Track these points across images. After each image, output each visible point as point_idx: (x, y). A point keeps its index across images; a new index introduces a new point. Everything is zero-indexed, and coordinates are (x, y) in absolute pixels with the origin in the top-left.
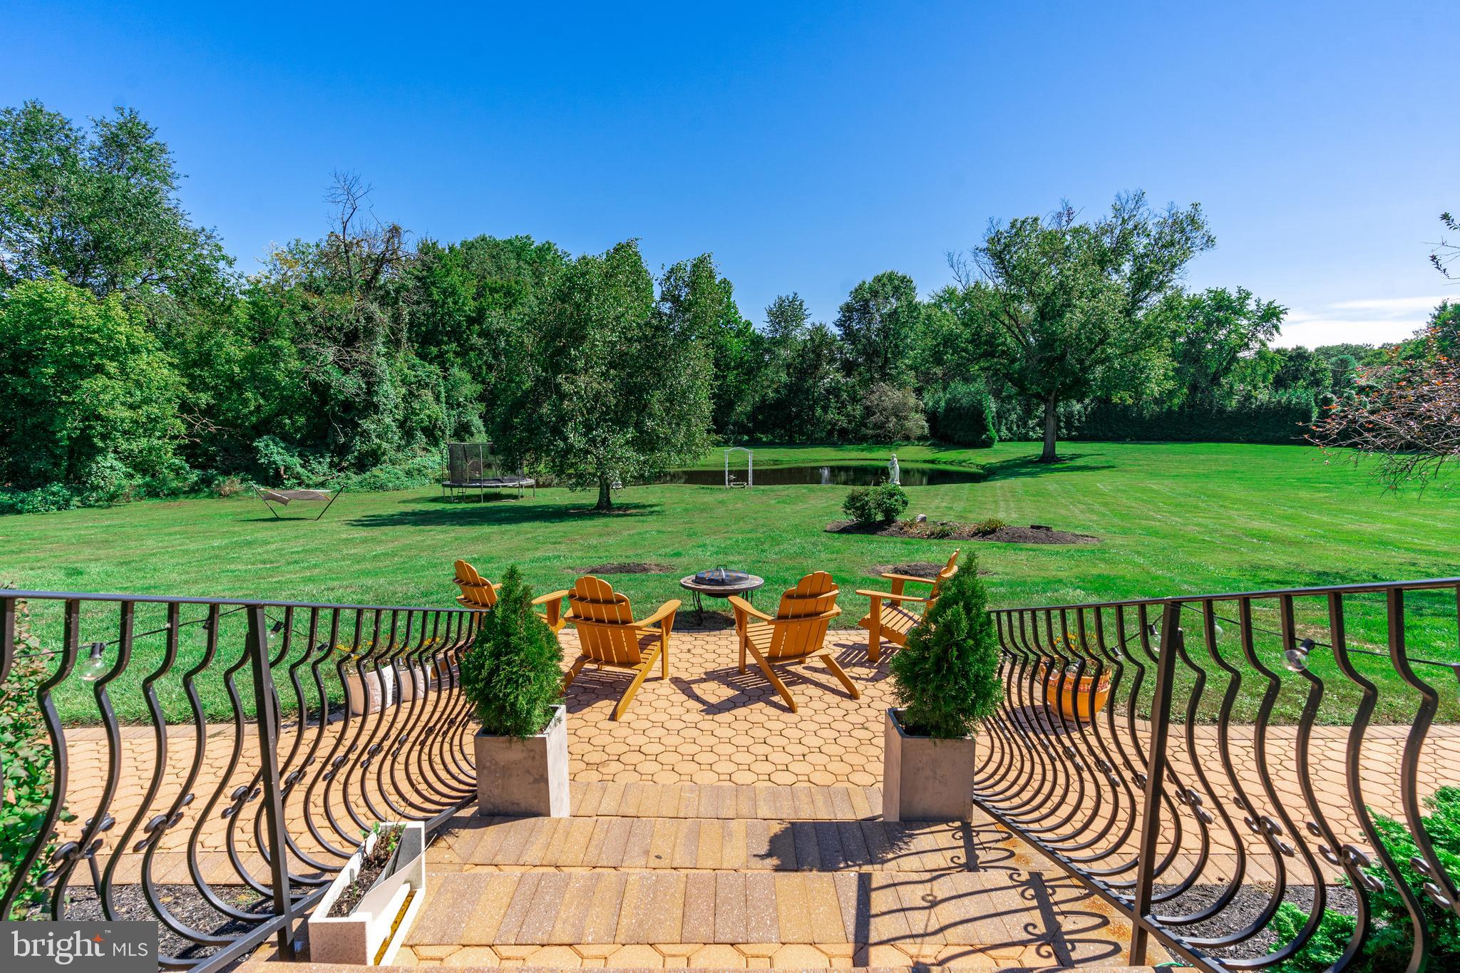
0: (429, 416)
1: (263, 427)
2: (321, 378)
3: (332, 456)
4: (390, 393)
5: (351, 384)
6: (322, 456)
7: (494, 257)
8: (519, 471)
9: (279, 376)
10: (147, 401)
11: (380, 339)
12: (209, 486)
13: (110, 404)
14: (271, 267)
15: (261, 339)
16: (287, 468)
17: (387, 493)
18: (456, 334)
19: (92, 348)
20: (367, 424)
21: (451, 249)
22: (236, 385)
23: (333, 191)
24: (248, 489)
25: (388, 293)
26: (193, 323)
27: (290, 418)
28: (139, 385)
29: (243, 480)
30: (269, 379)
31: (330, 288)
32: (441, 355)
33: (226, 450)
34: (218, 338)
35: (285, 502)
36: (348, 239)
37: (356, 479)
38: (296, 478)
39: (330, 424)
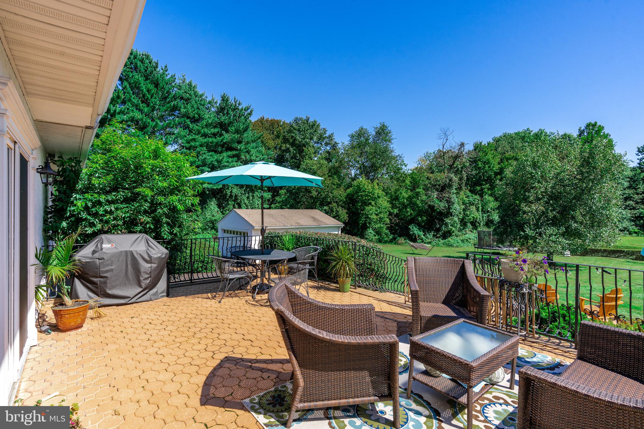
0: (473, 217)
1: (413, 221)
2: (432, 204)
3: (434, 232)
4: (457, 208)
5: (442, 206)
6: (431, 232)
7: (510, 143)
8: (505, 244)
9: (418, 202)
10: (380, 213)
11: (454, 187)
12: (395, 240)
13: (371, 214)
14: (418, 163)
15: (413, 189)
16: (419, 236)
17: (453, 248)
18: (489, 180)
19: (369, 198)
20: (448, 221)
21: (488, 144)
22: (405, 207)
23: (440, 135)
24: (406, 242)
25: (458, 169)
26: (394, 186)
27: (421, 218)
28: (379, 208)
29: (405, 239)
30: (415, 204)
31: (437, 170)
32: (482, 190)
33: (400, 228)
34: (401, 191)
35: (416, 248)
36: (444, 150)
37: (442, 241)
38: (422, 240)
39: (434, 220)
